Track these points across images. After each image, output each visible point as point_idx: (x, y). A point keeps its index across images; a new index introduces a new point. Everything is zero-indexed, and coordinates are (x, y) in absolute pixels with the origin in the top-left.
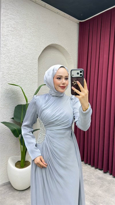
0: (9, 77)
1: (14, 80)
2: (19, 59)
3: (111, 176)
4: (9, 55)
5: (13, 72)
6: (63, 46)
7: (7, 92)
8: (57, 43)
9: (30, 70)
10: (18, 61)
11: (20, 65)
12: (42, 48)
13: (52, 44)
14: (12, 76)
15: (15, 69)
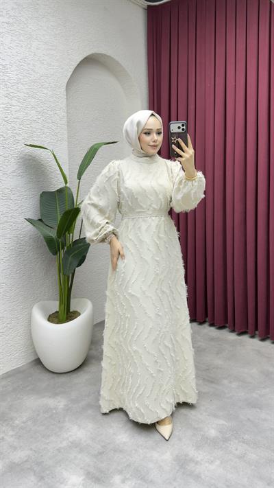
4: (6, 78)
5: (15, 116)
6: (117, 58)
8: (103, 52)
9: (51, 113)
11: (29, 100)
12: (73, 63)
13: (93, 55)
14: (13, 125)
15: (19, 111)
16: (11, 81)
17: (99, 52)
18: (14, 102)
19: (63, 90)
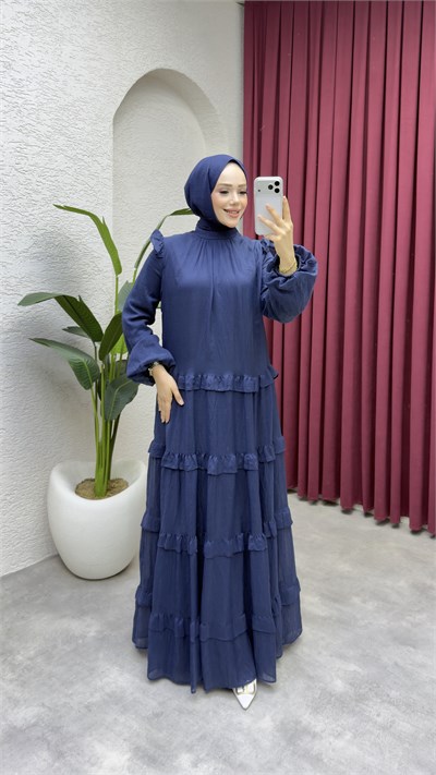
0: (22, 180)
1: (39, 192)
2: (52, 116)
3: (371, 521)
5: (32, 163)
7: (15, 237)
10: (49, 123)
11: (56, 137)
12: (126, 83)
14: (29, 177)
15: (38, 154)
16: (28, 107)
18: (31, 140)
19: (109, 123)
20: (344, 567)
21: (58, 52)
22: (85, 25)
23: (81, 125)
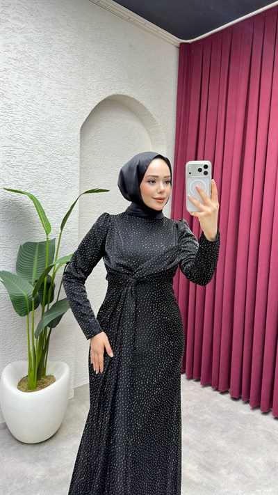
0: (11, 172)
1: (21, 179)
2: (34, 128)
4: (11, 119)
5: (19, 160)
7: (6, 210)
9: (61, 158)
10: (32, 133)
11: (37, 143)
12: (90, 105)
13: (114, 96)
14: (17, 170)
15: (24, 154)
16: (16, 123)
17: (121, 94)
18: (18, 145)
19: (77, 134)
20: (221, 443)
21: (39, 85)
22: (59, 66)
23: (55, 134)
